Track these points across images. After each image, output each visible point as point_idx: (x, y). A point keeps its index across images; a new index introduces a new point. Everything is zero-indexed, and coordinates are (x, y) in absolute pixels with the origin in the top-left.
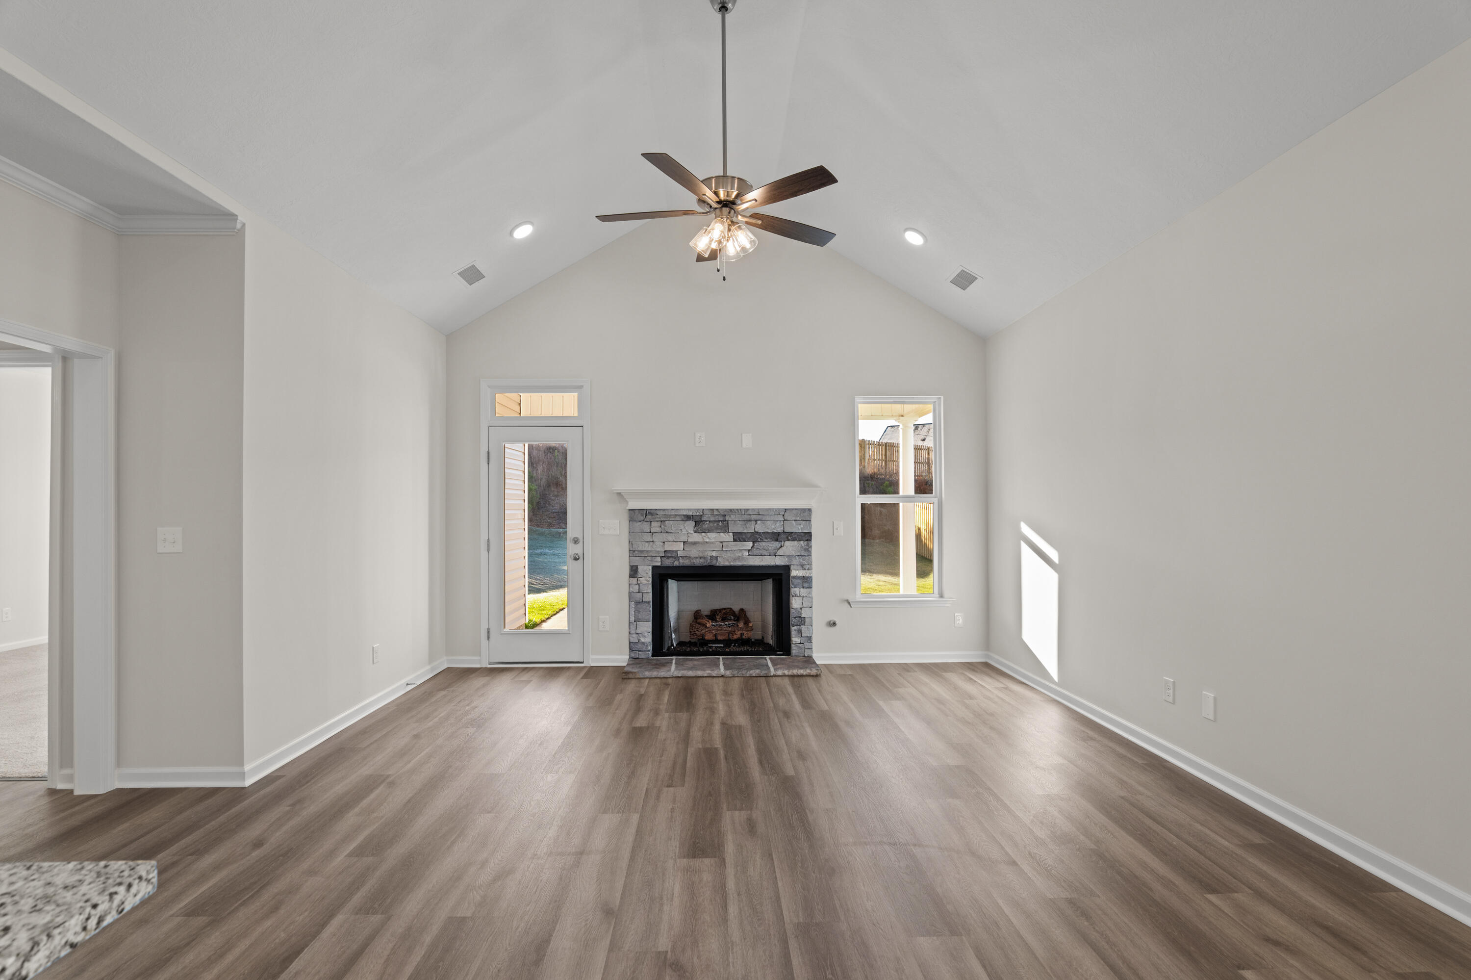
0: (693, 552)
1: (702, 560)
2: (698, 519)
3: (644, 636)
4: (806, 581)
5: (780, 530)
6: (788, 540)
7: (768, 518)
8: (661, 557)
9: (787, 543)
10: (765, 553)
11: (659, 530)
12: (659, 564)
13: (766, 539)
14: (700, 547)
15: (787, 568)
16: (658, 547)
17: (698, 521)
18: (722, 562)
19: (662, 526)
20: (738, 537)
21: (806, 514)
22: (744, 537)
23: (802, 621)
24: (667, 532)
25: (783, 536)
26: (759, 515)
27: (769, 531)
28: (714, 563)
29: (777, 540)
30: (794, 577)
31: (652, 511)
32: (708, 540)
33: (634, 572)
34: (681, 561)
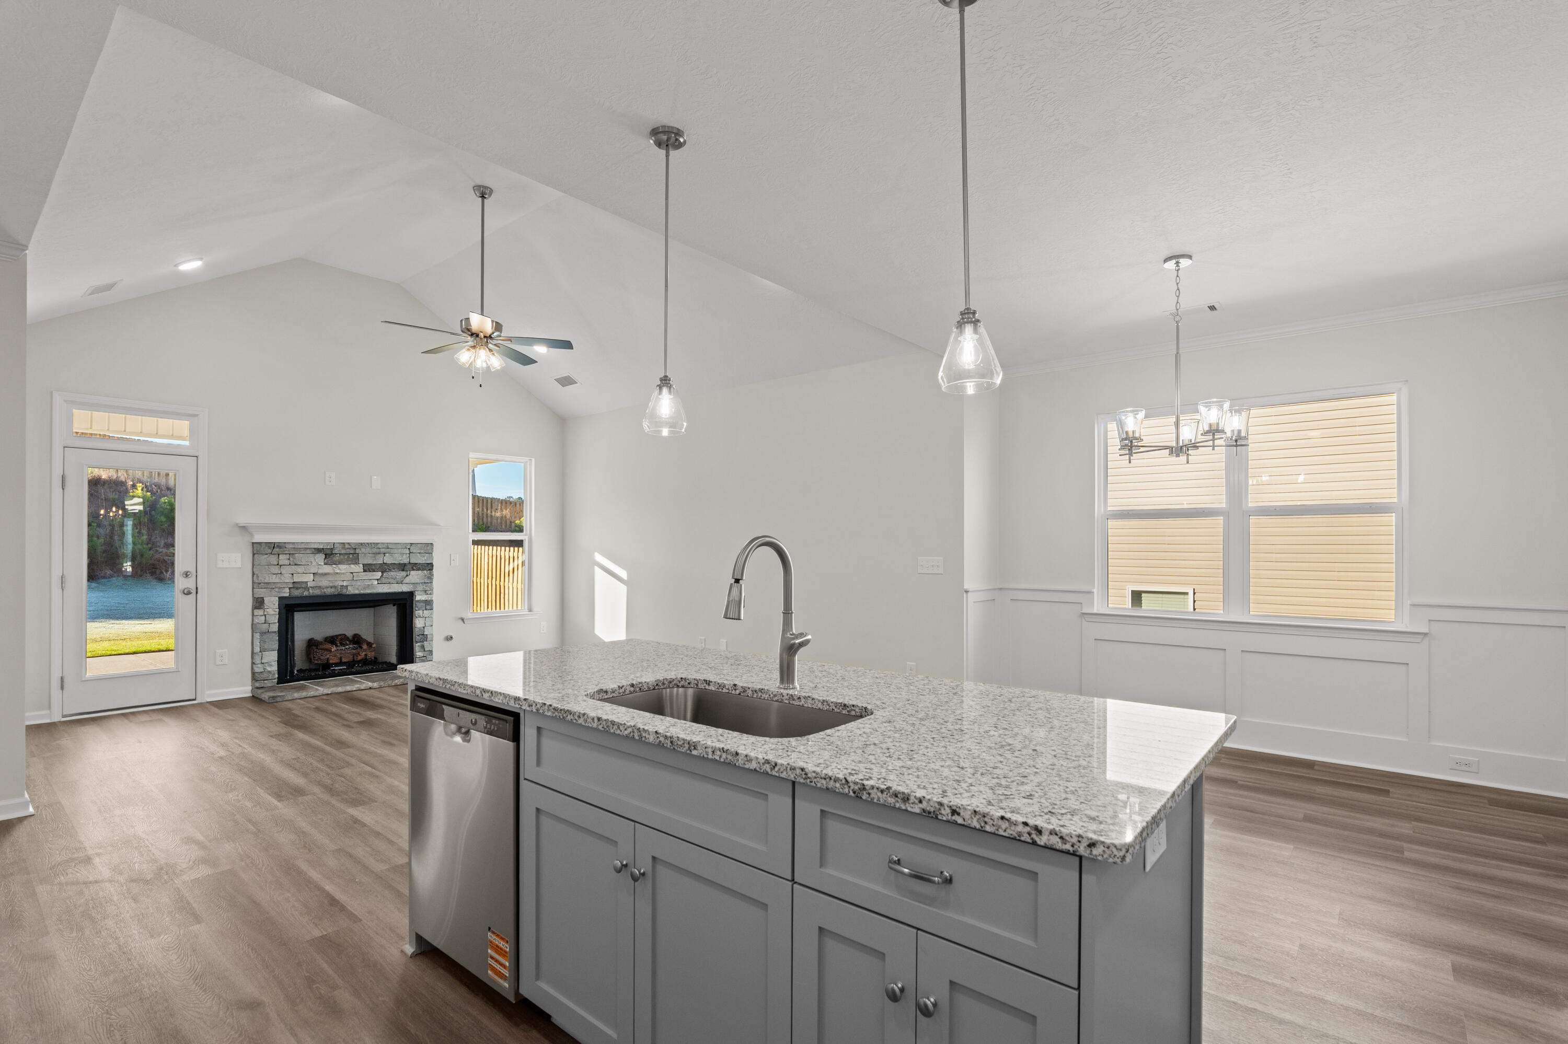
0: (324, 582)
1: (333, 590)
2: (328, 552)
3: (271, 665)
4: (428, 604)
5: (406, 561)
6: (413, 570)
7: (395, 551)
8: (290, 588)
9: (413, 573)
10: (392, 581)
11: (287, 562)
12: (288, 595)
13: (394, 569)
14: (330, 578)
15: (411, 594)
16: (287, 579)
17: (329, 554)
18: (352, 591)
19: (291, 559)
20: (368, 568)
21: (428, 548)
22: (373, 568)
23: (425, 637)
24: (295, 565)
25: (409, 567)
26: (389, 548)
27: (396, 562)
28: (344, 591)
29: (403, 570)
30: (418, 601)
31: (280, 545)
32: (338, 571)
33: (259, 603)
34: (311, 591)
